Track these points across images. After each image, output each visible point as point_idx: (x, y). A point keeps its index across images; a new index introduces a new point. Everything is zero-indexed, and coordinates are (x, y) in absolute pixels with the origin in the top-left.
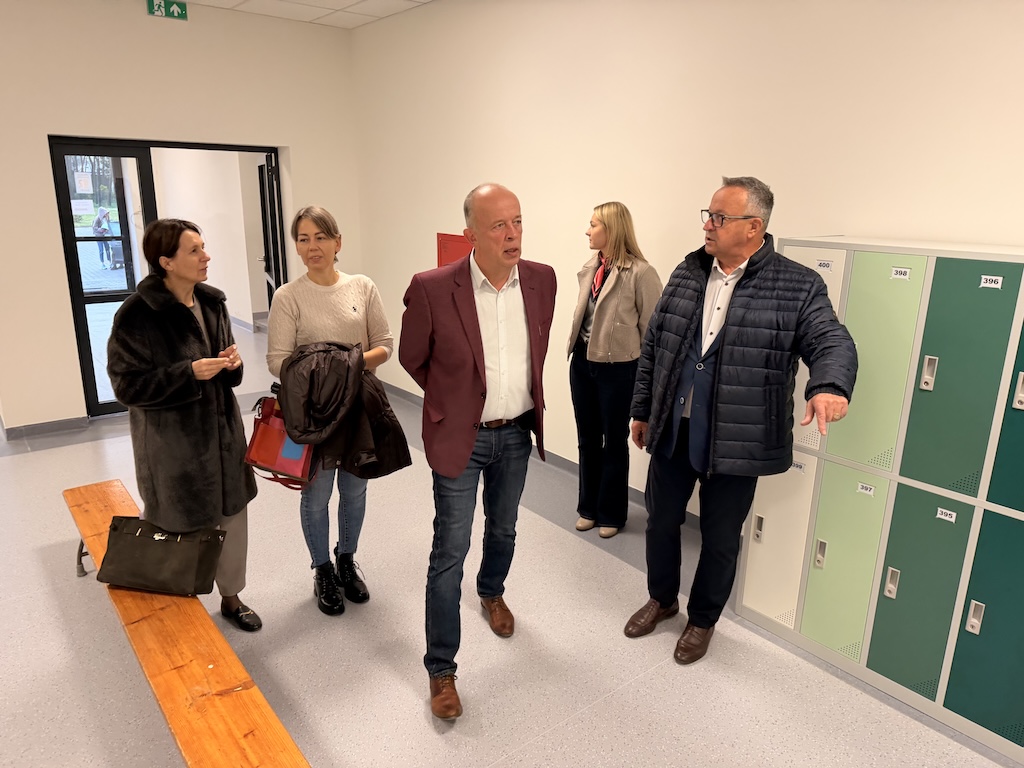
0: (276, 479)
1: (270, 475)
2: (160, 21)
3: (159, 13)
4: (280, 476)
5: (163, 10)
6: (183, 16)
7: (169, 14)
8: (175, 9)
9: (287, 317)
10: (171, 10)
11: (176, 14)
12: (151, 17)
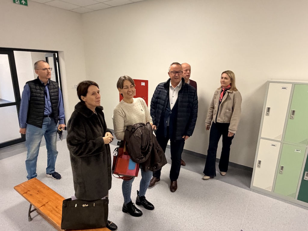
0: (120, 178)
1: (118, 176)
2: (17, 6)
3: (17, 3)
4: (121, 176)
5: (19, 2)
6: (26, 4)
7: (21, 3)
8: (23, 2)
9: (121, 117)
10: (22, 2)
11: (24, 4)
12: (14, 4)
